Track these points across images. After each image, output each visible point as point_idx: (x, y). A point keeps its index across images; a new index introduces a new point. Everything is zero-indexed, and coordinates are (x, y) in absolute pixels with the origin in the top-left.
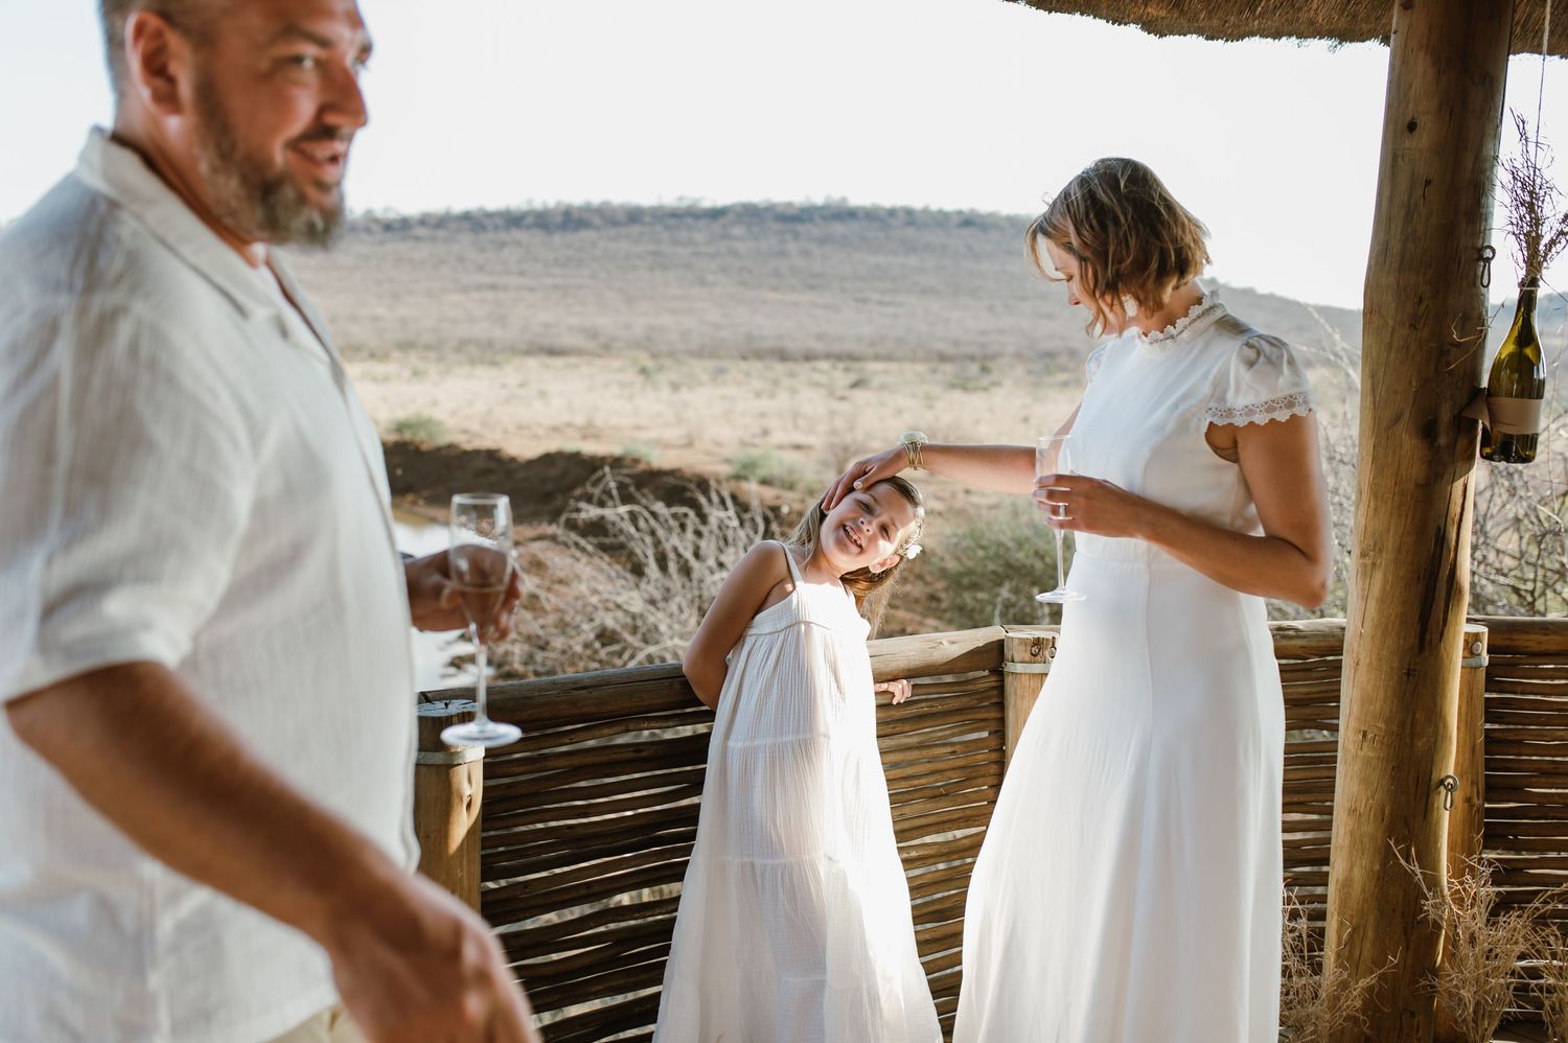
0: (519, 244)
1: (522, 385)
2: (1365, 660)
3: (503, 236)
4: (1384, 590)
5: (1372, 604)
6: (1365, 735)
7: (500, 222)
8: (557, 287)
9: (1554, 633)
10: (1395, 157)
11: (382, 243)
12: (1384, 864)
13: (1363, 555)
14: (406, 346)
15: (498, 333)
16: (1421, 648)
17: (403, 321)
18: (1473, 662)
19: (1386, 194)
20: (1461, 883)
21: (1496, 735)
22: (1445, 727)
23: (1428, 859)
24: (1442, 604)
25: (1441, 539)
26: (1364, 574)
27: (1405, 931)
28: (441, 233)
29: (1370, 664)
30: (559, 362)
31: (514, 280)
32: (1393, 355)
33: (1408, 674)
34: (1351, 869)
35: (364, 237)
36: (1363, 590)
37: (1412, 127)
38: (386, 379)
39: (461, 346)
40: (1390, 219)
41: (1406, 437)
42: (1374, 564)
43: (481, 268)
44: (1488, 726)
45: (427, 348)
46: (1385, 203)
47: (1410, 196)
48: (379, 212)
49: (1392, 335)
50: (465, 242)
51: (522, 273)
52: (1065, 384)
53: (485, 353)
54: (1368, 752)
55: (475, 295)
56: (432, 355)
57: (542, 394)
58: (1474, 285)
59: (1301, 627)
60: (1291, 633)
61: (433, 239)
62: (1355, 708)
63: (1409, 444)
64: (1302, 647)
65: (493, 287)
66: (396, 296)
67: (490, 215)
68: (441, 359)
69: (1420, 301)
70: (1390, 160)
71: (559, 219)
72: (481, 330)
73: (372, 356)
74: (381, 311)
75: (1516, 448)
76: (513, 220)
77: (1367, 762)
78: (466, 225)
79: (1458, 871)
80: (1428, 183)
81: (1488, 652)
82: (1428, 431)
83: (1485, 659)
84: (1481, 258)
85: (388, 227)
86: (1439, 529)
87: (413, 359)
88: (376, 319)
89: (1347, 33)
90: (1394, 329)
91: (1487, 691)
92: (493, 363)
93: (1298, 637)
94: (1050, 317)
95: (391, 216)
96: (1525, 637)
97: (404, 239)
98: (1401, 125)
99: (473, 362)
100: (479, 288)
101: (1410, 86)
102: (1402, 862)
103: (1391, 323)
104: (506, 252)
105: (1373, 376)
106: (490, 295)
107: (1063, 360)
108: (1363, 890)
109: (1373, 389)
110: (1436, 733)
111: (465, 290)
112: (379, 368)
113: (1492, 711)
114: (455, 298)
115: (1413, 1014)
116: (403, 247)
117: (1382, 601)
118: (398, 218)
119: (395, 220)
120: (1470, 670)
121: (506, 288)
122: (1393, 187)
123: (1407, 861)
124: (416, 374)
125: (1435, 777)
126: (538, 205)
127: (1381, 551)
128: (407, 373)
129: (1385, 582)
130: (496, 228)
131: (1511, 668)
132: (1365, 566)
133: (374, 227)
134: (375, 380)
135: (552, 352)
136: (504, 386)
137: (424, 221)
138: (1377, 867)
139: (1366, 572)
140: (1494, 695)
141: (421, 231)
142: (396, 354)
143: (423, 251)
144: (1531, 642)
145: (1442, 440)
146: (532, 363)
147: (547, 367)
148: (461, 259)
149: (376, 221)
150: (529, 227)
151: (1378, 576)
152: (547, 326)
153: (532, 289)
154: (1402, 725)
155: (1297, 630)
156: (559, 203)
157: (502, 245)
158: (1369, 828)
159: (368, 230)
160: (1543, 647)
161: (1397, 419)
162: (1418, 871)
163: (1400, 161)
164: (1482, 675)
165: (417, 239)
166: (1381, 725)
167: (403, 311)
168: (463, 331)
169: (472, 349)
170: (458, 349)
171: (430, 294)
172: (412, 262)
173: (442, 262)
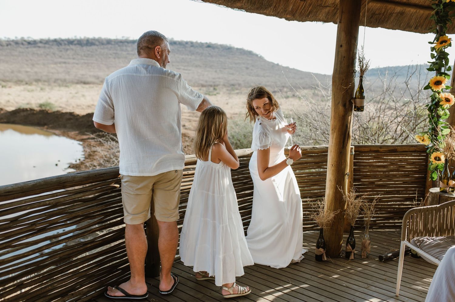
0: (72, 49)
1: (76, 93)
2: (332, 151)
3: (68, 47)
4: (336, 136)
5: (334, 139)
6: (332, 165)
7: (66, 43)
8: (85, 63)
9: (367, 147)
10: (338, 52)
11: (27, 48)
12: (336, 190)
13: (332, 130)
14: (38, 81)
15: (67, 77)
16: (343, 148)
17: (36, 73)
18: (351, 153)
19: (337, 59)
20: (350, 194)
21: (356, 169)
22: (347, 163)
23: (344, 189)
24: (347, 139)
25: (347, 126)
26: (332, 134)
27: (340, 203)
28: (47, 46)
29: (334, 151)
30: (87, 86)
31: (71, 61)
32: (338, 91)
33: (341, 153)
34: (330, 192)
35: (22, 46)
36: (332, 137)
37: (341, 46)
38: (32, 91)
39: (56, 81)
40: (337, 64)
41: (340, 107)
42: (334, 132)
43: (60, 57)
44: (354, 167)
45: (45, 81)
46: (336, 60)
47: (341, 60)
48: (26, 38)
49: (338, 86)
50: (55, 48)
51: (74, 59)
52: (238, 93)
53: (64, 83)
54: (333, 168)
55: (59, 65)
56: (46, 83)
57: (83, 96)
58: (353, 77)
59: (318, 147)
60: (316, 148)
61: (45, 47)
62: (331, 160)
63: (341, 108)
64: (318, 151)
65: (65, 63)
66: (33, 65)
67: (63, 40)
68: (49, 85)
69: (343, 80)
70: (337, 52)
71: (85, 42)
72: (62, 76)
73: (27, 84)
74: (28, 70)
75: (360, 109)
76: (70, 42)
77: (333, 170)
78: (55, 43)
79: (349, 191)
80: (344, 57)
81: (354, 151)
82: (344, 105)
83: (354, 153)
84: (354, 72)
85: (29, 43)
86: (346, 125)
87: (40, 84)
88: (27, 72)
89: (326, 21)
90: (338, 85)
91: (354, 160)
92: (66, 86)
93: (317, 149)
94: (233, 74)
95: (30, 39)
96: (361, 148)
97: (35, 47)
98: (339, 46)
99: (60, 86)
100: (60, 63)
101: (341, 38)
102: (339, 189)
103: (337, 84)
104: (68, 52)
105: (334, 94)
106: (64, 65)
107: (237, 86)
108: (332, 196)
109: (334, 97)
110: (346, 164)
111: (56, 63)
112: (29, 87)
113: (355, 164)
114: (52, 66)
115: (341, 219)
116: (34, 50)
117: (336, 139)
118: (33, 40)
119: (32, 41)
120: (351, 155)
121: (69, 63)
122: (338, 58)
123: (340, 189)
124: (42, 89)
125: (345, 173)
126: (78, 38)
127: (336, 129)
128: (39, 89)
130: (65, 44)
131: (359, 155)
132: (333, 132)
134: (29, 91)
135: (85, 83)
136: (71, 93)
137: (41, 41)
138: (335, 191)
139: (333, 133)
140: (355, 161)
141: (40, 45)
142: (34, 83)
143: (41, 51)
144: (362, 149)
145: (347, 107)
146: (79, 86)
147: (83, 87)
148: (54, 54)
149: (25, 41)
150: (75, 45)
151: (335, 134)
152: (83, 75)
153: (77, 64)
154: (339, 163)
155: (317, 148)
156: (85, 37)
157: (67, 50)
158: (333, 183)
159: (22, 44)
160: (365, 150)
161: (339, 103)
162: (342, 191)
163: (339, 53)
164: (353, 156)
165: (39, 47)
166: (336, 163)
167: (36, 70)
168: (56, 76)
169: (59, 82)
170: (55, 82)
171: (44, 64)
172: (38, 54)
173: (48, 54)
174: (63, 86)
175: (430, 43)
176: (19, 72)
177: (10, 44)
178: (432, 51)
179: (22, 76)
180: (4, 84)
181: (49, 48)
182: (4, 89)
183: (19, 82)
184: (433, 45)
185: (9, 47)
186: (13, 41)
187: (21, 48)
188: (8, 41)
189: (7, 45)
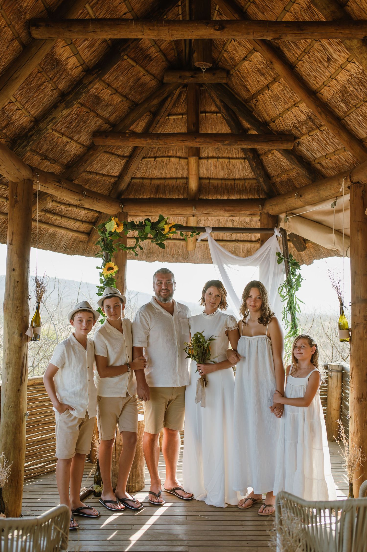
4: (12, 372)
5: (10, 375)
6: (9, 407)
10: (10, 276)
13: (8, 364)
16: (21, 384)
24: (24, 374)
25: (24, 359)
26: (7, 369)
27: (19, 451)
29: (10, 389)
32: (12, 319)
33: (19, 391)
36: (7, 373)
37: (14, 270)
41: (16, 336)
42: (10, 366)
47: (14, 284)
49: (12, 314)
54: (9, 411)
58: (28, 304)
62: (6, 401)
63: (17, 338)
69: (18, 307)
77: (10, 413)
80: (18, 282)
82: (20, 335)
84: (28, 298)
86: (23, 357)
98: (11, 269)
101: (13, 261)
103: (11, 312)
108: (10, 444)
109: (8, 326)
117: (12, 374)
122: (10, 283)
125: (23, 414)
127: (12, 363)
129: (13, 370)
132: (7, 367)
138: (13, 438)
145: (24, 337)
151: (11, 369)
154: (17, 402)
158: (11, 428)
161: (14, 333)
163: (12, 277)
166: (13, 403)
175: (97, 268)
178: (101, 276)
184: (101, 271)
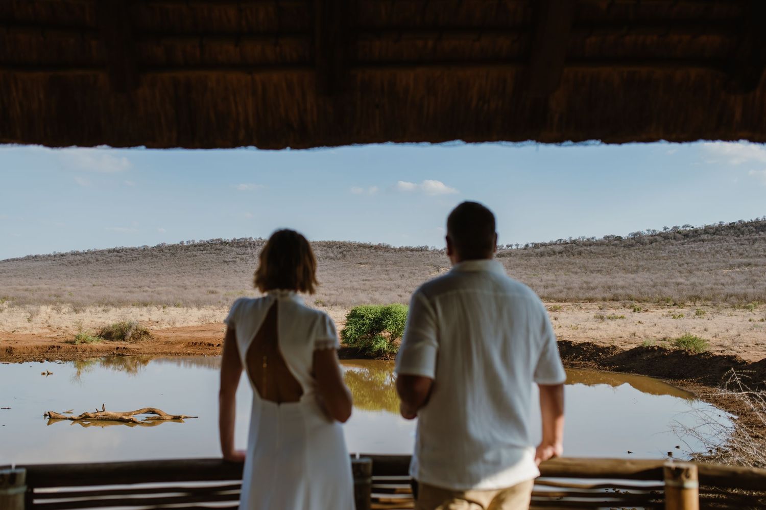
0: (764, 239)
3: (755, 236)
7: (753, 228)
11: (683, 244)
14: (695, 298)
15: (750, 290)
17: (693, 284)
28: (717, 237)
31: (762, 260)
35: (673, 241)
38: (681, 316)
39: (727, 298)
43: (741, 254)
45: (707, 299)
48: (681, 228)
50: (732, 241)
53: (743, 302)
55: (737, 269)
56: (709, 303)
61: (712, 240)
65: (749, 265)
66: (690, 272)
68: (715, 306)
72: (739, 289)
73: (675, 304)
74: (682, 280)
78: (732, 230)
85: (686, 235)
87: (698, 305)
88: (678, 284)
92: (746, 307)
95: (688, 229)
97: (695, 241)
99: (733, 307)
100: (739, 266)
104: (756, 245)
106: (746, 269)
111: (731, 267)
112: (677, 311)
114: (725, 271)
116: (695, 245)
118: (692, 229)
119: (691, 231)
121: (756, 265)
124: (698, 313)
128: (693, 313)
130: (751, 232)
133: (678, 235)
134: (674, 317)
136: (751, 320)
137: (707, 230)
141: (705, 237)
142: (689, 303)
143: (707, 247)
148: (729, 250)
149: (679, 232)
157: (754, 241)
159: (675, 238)
165: (703, 241)
167: (693, 279)
168: (729, 290)
169: (734, 300)
170: (725, 300)
171: (710, 270)
172: (699, 252)
173: (717, 252)
174: (739, 307)
176: (666, 285)
177: (656, 241)
179: (668, 292)
180: (638, 305)
181: (719, 241)
182: (636, 314)
183: (662, 302)
185: (654, 244)
186: (660, 234)
187: (672, 245)
188: (652, 236)
189: (651, 243)
